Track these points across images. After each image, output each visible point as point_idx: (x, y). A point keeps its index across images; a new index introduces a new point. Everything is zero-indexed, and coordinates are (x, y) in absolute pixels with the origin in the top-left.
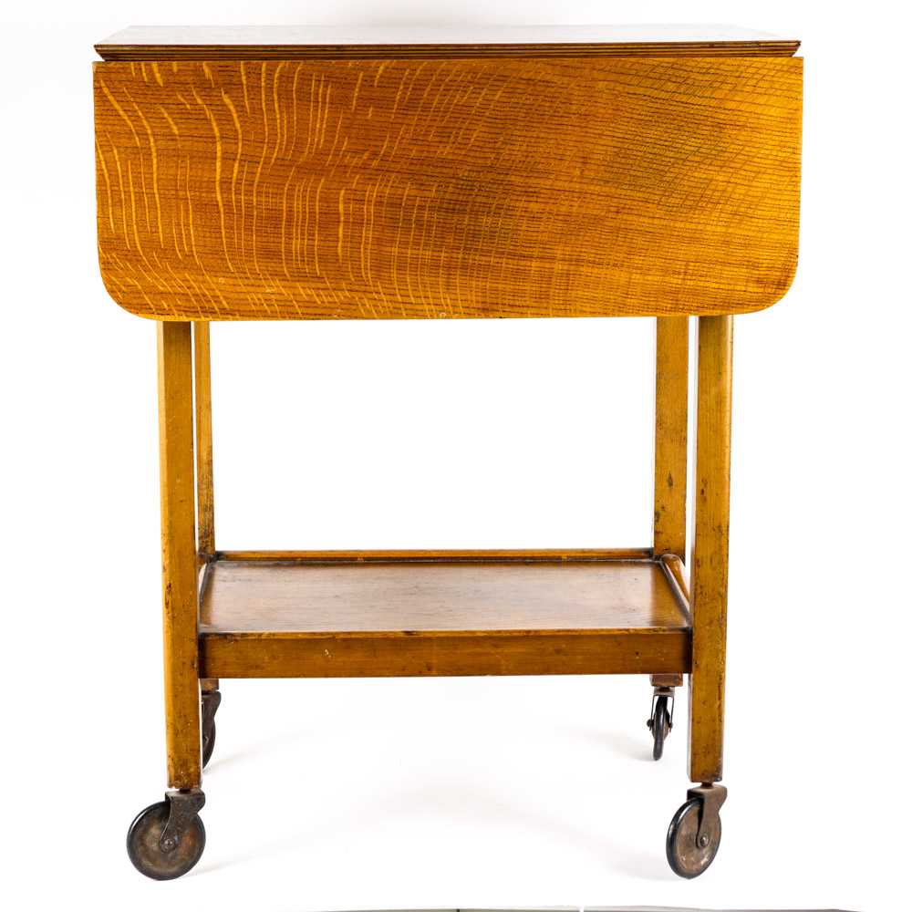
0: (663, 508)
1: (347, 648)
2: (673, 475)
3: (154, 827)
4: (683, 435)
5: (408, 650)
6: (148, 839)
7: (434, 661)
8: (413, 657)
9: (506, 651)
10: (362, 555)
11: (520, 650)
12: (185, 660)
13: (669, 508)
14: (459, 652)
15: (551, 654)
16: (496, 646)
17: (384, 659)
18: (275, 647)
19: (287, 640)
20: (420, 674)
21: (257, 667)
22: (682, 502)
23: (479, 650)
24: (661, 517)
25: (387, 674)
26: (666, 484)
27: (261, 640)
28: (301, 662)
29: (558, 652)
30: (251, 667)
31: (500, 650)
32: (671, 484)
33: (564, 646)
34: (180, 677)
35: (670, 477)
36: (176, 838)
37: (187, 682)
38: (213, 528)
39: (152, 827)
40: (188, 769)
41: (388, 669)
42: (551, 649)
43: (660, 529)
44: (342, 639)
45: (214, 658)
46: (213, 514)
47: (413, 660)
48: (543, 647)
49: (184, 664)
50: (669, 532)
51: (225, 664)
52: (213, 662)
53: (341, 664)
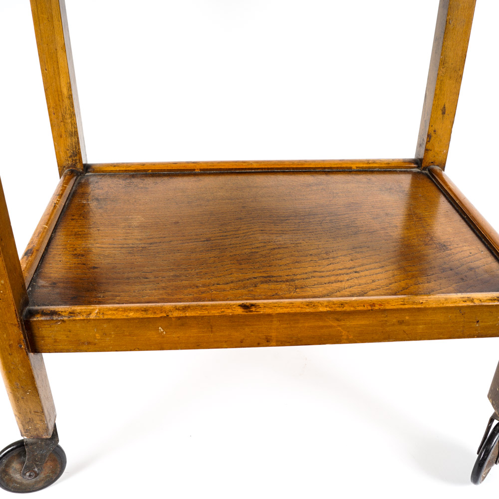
0: (435, 131)
1: (182, 325)
2: (446, 106)
3: (14, 463)
4: (460, 73)
5: (247, 325)
6: (11, 471)
7: (273, 334)
8: (252, 331)
9: (348, 324)
10: (198, 167)
11: (363, 323)
12: (12, 342)
13: (439, 132)
14: (300, 325)
15: (394, 325)
16: (338, 320)
17: (222, 334)
18: (105, 326)
19: (118, 319)
20: (259, 345)
21: (89, 343)
22: (450, 127)
23: (321, 323)
24: (432, 138)
25: (225, 346)
26: (440, 112)
27: (89, 320)
28: (135, 338)
29: (401, 323)
30: (83, 343)
31: (342, 323)
32: (444, 113)
33: (407, 318)
34: (9, 357)
35: (444, 107)
36: (36, 470)
37: (17, 360)
38: (79, 149)
39: (13, 462)
40: (35, 425)
41: (226, 342)
42: (395, 320)
43: (429, 147)
44: (176, 317)
45: (43, 337)
46: (78, 138)
47: (252, 334)
48: (386, 319)
49: (10, 346)
50: (436, 149)
51: (55, 341)
52: (43, 340)
53: (177, 339)
